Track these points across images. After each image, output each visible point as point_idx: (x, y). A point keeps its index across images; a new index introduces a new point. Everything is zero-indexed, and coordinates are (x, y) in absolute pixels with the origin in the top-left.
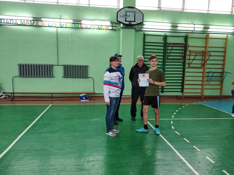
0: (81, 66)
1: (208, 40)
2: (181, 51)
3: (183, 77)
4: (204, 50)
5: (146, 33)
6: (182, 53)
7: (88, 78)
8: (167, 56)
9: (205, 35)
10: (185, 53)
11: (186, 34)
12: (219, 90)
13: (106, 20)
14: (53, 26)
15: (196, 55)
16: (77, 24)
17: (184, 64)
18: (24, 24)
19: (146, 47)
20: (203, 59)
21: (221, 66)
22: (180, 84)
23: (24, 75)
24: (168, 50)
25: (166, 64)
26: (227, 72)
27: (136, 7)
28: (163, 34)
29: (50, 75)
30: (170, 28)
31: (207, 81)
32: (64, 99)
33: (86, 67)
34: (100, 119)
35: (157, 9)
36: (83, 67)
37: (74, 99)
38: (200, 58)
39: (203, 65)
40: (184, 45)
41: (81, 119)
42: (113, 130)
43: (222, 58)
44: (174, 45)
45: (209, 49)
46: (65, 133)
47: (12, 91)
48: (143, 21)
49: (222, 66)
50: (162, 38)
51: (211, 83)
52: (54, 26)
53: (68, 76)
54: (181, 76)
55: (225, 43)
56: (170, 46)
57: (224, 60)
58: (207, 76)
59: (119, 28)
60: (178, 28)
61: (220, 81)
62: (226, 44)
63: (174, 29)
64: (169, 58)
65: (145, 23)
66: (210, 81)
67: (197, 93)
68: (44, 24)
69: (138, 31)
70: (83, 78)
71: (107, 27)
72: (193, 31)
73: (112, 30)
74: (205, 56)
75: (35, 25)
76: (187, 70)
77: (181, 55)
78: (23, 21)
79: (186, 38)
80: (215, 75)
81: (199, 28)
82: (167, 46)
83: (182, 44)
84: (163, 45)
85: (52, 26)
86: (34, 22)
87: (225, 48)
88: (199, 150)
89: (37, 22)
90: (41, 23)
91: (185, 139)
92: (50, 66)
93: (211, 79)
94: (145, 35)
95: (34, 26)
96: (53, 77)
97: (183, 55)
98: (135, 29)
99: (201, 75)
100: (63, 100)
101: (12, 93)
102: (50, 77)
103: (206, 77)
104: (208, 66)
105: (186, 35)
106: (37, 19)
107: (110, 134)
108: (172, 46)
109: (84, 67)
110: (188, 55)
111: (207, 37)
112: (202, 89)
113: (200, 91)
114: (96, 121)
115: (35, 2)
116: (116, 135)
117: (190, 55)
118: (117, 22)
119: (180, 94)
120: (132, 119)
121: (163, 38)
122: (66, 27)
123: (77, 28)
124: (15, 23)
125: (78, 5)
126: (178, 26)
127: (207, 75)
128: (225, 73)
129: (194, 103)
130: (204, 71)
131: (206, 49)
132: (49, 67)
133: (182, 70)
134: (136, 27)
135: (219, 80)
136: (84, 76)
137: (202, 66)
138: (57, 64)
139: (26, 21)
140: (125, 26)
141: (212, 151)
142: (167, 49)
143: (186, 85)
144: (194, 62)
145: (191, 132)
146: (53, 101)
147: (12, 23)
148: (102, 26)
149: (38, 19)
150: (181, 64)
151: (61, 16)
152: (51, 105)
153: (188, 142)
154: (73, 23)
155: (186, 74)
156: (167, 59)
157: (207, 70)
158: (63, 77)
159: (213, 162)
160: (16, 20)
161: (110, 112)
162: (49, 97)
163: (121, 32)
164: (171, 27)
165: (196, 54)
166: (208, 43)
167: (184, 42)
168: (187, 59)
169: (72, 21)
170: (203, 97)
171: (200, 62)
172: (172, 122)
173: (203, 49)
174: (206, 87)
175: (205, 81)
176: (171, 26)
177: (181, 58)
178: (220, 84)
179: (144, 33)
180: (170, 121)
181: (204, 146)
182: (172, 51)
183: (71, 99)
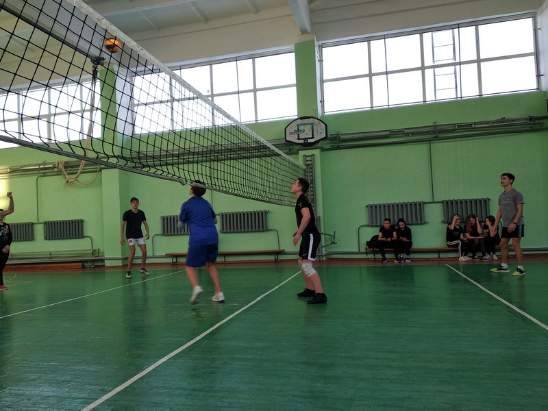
115: (184, 128)
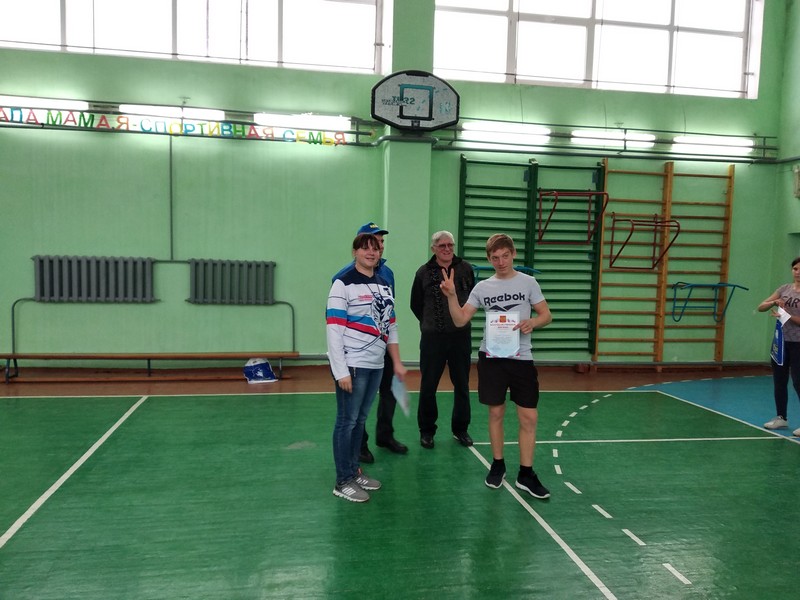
0: (250, 265)
1: (671, 182)
2: (585, 217)
3: (594, 302)
4: (659, 213)
5: (469, 156)
6: (587, 222)
7: (274, 303)
8: (538, 231)
9: (660, 165)
10: (598, 223)
11: (600, 160)
12: (713, 345)
13: (336, 114)
14: (159, 131)
15: (632, 231)
16: (239, 123)
17: (595, 258)
18: (58, 123)
19: (470, 202)
20: (658, 240)
21: (714, 267)
22: (583, 326)
23: (52, 294)
24: (541, 211)
25: (538, 257)
26: (735, 286)
27: (435, 73)
28: (524, 159)
29: (144, 296)
30: (546, 140)
31: (673, 314)
32: (191, 377)
33: (269, 268)
34: (314, 445)
35: (502, 79)
36: (258, 265)
37: (224, 377)
38: (648, 237)
39: (658, 261)
40: (593, 198)
41: (250, 443)
42: (359, 480)
43: (717, 240)
44: (559, 197)
45: (676, 211)
46: (192, 491)
47: (8, 351)
48: (458, 118)
49: (719, 264)
50: (521, 172)
51: (685, 321)
52: (161, 130)
53: (205, 297)
54: (587, 297)
55: (725, 189)
56: (547, 200)
57: (725, 247)
58: (672, 297)
59: (381, 138)
60: (574, 142)
61: (714, 314)
62: (729, 193)
63: (559, 142)
64: (546, 237)
65: (465, 125)
66: (682, 314)
67: (639, 354)
68: (127, 124)
69: (442, 149)
70: (257, 304)
71: (340, 136)
72: (622, 151)
73: (357, 144)
74: (662, 232)
75: (95, 125)
76: (605, 278)
77: (585, 228)
78: (57, 112)
79: (600, 174)
80: (697, 293)
81: (641, 141)
82: (538, 200)
83: (588, 193)
84: (525, 195)
85: (154, 130)
86: (92, 118)
87: (727, 206)
88: (641, 543)
89: (104, 118)
90: (119, 121)
91: (596, 507)
92: (144, 263)
93: (685, 307)
94: (464, 163)
95: (92, 129)
96: (153, 301)
97: (592, 228)
98: (433, 142)
99: (652, 293)
100: (186, 381)
101: (8, 358)
102: (144, 302)
103: (668, 300)
104: (672, 266)
105: (598, 164)
106: (103, 107)
107: (348, 492)
108: (553, 200)
109: (262, 269)
110: (607, 229)
111: (666, 171)
112: (657, 342)
113: (648, 348)
114: (298, 450)
115: (97, 52)
116: (366, 496)
117: (613, 229)
118: (374, 120)
119: (584, 358)
120: (423, 445)
121: (526, 173)
122: (202, 136)
123: (240, 138)
124: (28, 119)
125: (244, 63)
126: (573, 133)
127: (670, 294)
128: (730, 289)
129: (631, 390)
130: (660, 282)
131: (664, 210)
132: (139, 266)
133: (588, 277)
134: (436, 136)
135: (712, 310)
136: (262, 297)
137: (654, 266)
138: (168, 258)
139: (65, 115)
140: (397, 134)
141: (683, 546)
142: (538, 210)
143: (602, 327)
144: (628, 251)
145: (617, 483)
146: (153, 385)
147: (17, 118)
148: (324, 131)
149: (107, 107)
150: (585, 257)
151: (185, 98)
152: (145, 397)
153: (608, 516)
154: (226, 122)
155: (604, 292)
156: (540, 241)
157: (672, 280)
158: (189, 301)
159: (687, 582)
160: (31, 109)
161: (348, 418)
162: (137, 371)
163: (387, 152)
164: (549, 138)
165: (633, 225)
166: (671, 191)
167: (593, 187)
168: (606, 243)
169: (221, 116)
170: (659, 369)
171: (647, 252)
172: (555, 453)
173: (656, 210)
174: (669, 334)
175: (666, 314)
176: (550, 135)
177: (585, 238)
178: (715, 324)
179: (462, 155)
180: (549, 448)
181: (659, 530)
182: (555, 216)
183: (213, 376)
